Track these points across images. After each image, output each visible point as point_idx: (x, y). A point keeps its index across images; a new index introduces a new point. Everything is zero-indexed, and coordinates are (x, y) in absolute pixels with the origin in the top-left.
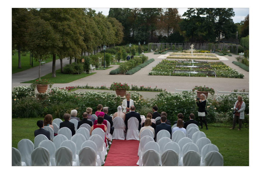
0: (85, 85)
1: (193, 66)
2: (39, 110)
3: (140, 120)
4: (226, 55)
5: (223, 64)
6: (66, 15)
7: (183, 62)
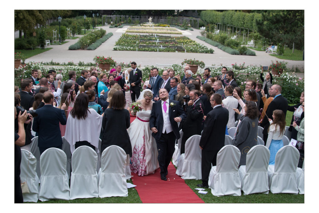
7: (145, 36)
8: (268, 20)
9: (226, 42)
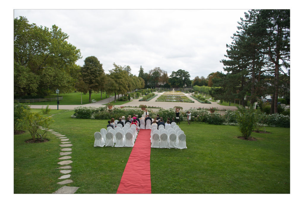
0: (128, 106)
1: (174, 98)
2: (109, 116)
3: (151, 121)
4: (187, 93)
5: (186, 97)
6: (121, 76)
7: (170, 96)
8: (214, 90)
9: (200, 98)
